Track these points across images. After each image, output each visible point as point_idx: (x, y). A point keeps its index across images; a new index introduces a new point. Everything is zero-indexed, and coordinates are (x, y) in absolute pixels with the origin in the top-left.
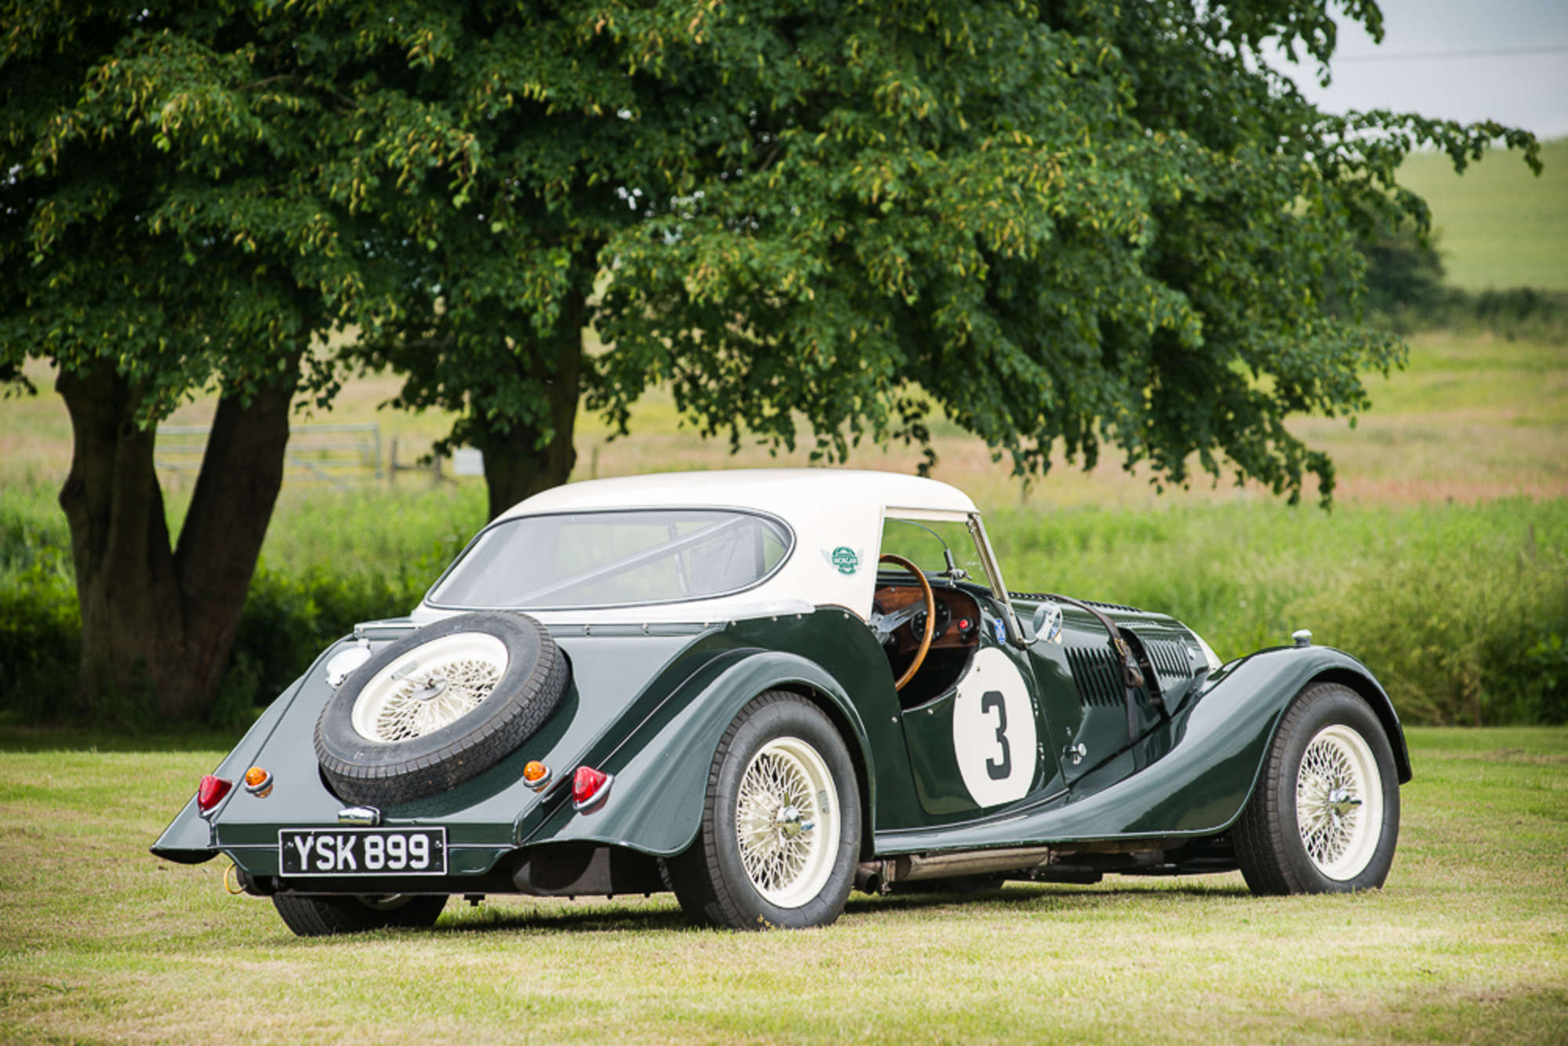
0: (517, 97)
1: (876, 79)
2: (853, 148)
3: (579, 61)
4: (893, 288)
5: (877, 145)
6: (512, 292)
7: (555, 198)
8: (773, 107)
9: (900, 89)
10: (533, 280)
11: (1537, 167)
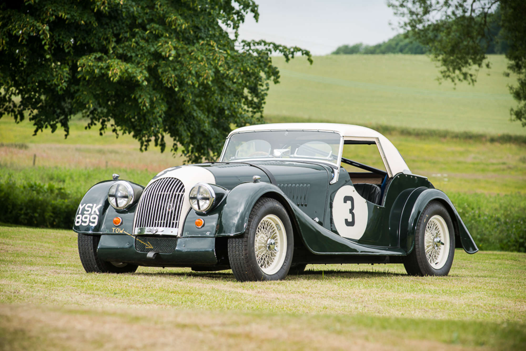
0: (57, 17)
1: (167, 16)
2: (157, 37)
3: (77, 6)
4: (170, 85)
5: (166, 37)
6: (49, 79)
7: (68, 48)
8: (137, 23)
9: (176, 19)
10: (57, 75)
11: (311, 62)
